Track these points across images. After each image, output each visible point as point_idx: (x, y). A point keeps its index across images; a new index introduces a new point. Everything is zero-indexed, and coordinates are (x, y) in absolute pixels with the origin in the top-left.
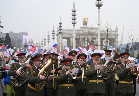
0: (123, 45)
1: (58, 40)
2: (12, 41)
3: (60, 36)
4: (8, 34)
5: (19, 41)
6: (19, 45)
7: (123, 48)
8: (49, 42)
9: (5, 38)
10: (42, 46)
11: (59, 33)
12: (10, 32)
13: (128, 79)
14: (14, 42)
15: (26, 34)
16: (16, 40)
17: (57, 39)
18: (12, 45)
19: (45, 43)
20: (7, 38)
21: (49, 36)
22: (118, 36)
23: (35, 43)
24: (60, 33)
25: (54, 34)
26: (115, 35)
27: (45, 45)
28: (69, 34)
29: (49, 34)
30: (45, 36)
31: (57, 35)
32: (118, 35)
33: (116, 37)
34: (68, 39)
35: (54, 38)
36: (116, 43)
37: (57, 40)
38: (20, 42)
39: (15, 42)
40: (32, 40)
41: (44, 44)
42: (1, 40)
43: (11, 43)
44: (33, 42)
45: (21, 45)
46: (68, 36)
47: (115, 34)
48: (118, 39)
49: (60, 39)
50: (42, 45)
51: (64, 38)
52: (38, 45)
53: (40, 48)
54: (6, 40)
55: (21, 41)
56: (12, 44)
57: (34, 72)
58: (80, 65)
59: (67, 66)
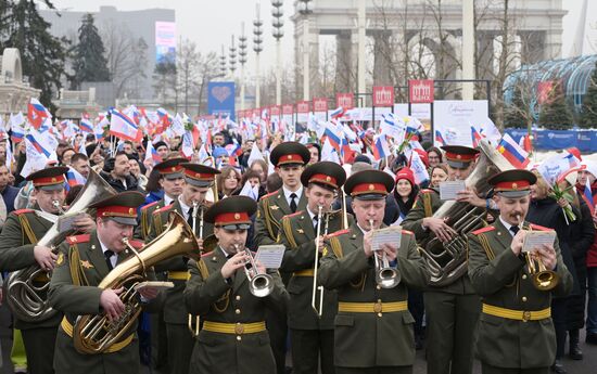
0: (582, 61)
1: (300, 39)
2: (108, 49)
3: (306, 24)
4: (90, 18)
5: (139, 49)
6: (138, 65)
7: (581, 75)
8: (258, 50)
9: (80, 38)
10: (233, 69)
11: (301, 12)
12: (102, 8)
13: (524, 298)
14: (117, 50)
15: (169, 15)
16: (126, 43)
17: (296, 37)
18: (109, 66)
19: (243, 54)
20: (85, 37)
21: (258, 25)
22: (564, 19)
23: (204, 54)
24: (305, 13)
25: (278, 15)
26: (550, 16)
27: (243, 62)
28: (348, 14)
29: (258, 16)
30: (243, 24)
31: (295, 21)
32: (560, 15)
33: (554, 26)
34: (344, 36)
35: (278, 36)
36: (555, 50)
37: (297, 42)
38: (142, 52)
39: (118, 56)
40: (191, 41)
41: (238, 57)
42: (59, 49)
43: (105, 56)
44: (196, 51)
45: (145, 64)
46: (341, 23)
47: (547, 11)
48: (560, 32)
49: (307, 38)
50: (233, 63)
51: (323, 32)
52: (214, 64)
53: (223, 75)
54: (82, 46)
55: (146, 47)
56: (107, 62)
57: (86, 264)
58: (312, 216)
59: (231, 232)
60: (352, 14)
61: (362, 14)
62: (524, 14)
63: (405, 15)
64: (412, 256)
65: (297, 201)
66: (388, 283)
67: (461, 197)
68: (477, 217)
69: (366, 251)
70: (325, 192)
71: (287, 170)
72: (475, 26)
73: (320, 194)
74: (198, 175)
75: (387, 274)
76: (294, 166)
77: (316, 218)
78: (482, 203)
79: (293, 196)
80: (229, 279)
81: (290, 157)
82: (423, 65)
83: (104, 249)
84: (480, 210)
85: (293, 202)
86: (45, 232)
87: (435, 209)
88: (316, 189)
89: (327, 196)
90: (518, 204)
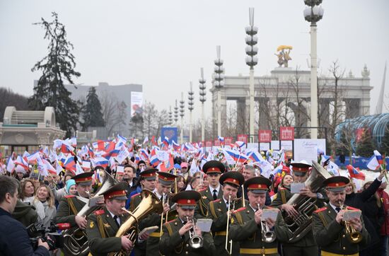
0: (381, 117)
1: (215, 103)
2: (104, 108)
3: (219, 94)
4: (93, 90)
5: (121, 108)
6: (121, 117)
7: (381, 125)
8: (191, 109)
9: (88, 101)
10: (176, 120)
11: (216, 87)
12: (100, 84)
14: (108, 109)
15: (138, 88)
16: (114, 104)
17: (213, 101)
18: (104, 117)
19: (182, 111)
20: (90, 101)
21: (191, 94)
22: (371, 91)
23: (159, 111)
24: (219, 87)
25: (203, 88)
26: (363, 90)
27: (182, 116)
28: (243, 88)
29: (191, 89)
30: (182, 93)
31: (213, 92)
32: (368, 89)
33: (365, 96)
34: (241, 101)
35: (203, 101)
36: (365, 109)
37: (213, 105)
38: (123, 110)
39: (110, 110)
40: (152, 104)
41: (179, 113)
42: (76, 107)
43: (102, 112)
44: (155, 109)
45: (125, 117)
46: (240, 93)
47: (361, 87)
48: (369, 99)
49: (220, 102)
50: (176, 116)
51: (229, 98)
52: (165, 117)
53: (170, 124)
54: (89, 106)
55: (126, 106)
56: (103, 115)
57: (107, 225)
58: (226, 201)
59: (185, 210)
60: (246, 88)
61: (252, 88)
62: (347, 88)
63: (277, 89)
64: (281, 223)
65: (217, 194)
66: (269, 239)
67: (302, 192)
68: (312, 204)
69: (256, 221)
70: (232, 188)
71: (212, 176)
72: (318, 95)
73: (229, 190)
74: (165, 178)
75: (269, 235)
76: (215, 174)
77: (228, 203)
78: (314, 195)
79: (215, 191)
80: (183, 236)
81: (213, 169)
82: (288, 118)
83: (113, 216)
84: (313, 200)
85: (215, 194)
86: (82, 208)
87: (288, 199)
88: (228, 186)
89: (234, 191)
90: (340, 195)
